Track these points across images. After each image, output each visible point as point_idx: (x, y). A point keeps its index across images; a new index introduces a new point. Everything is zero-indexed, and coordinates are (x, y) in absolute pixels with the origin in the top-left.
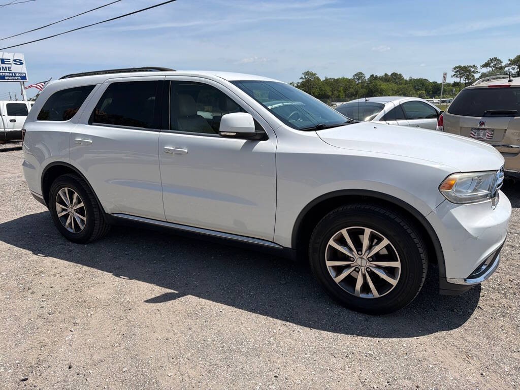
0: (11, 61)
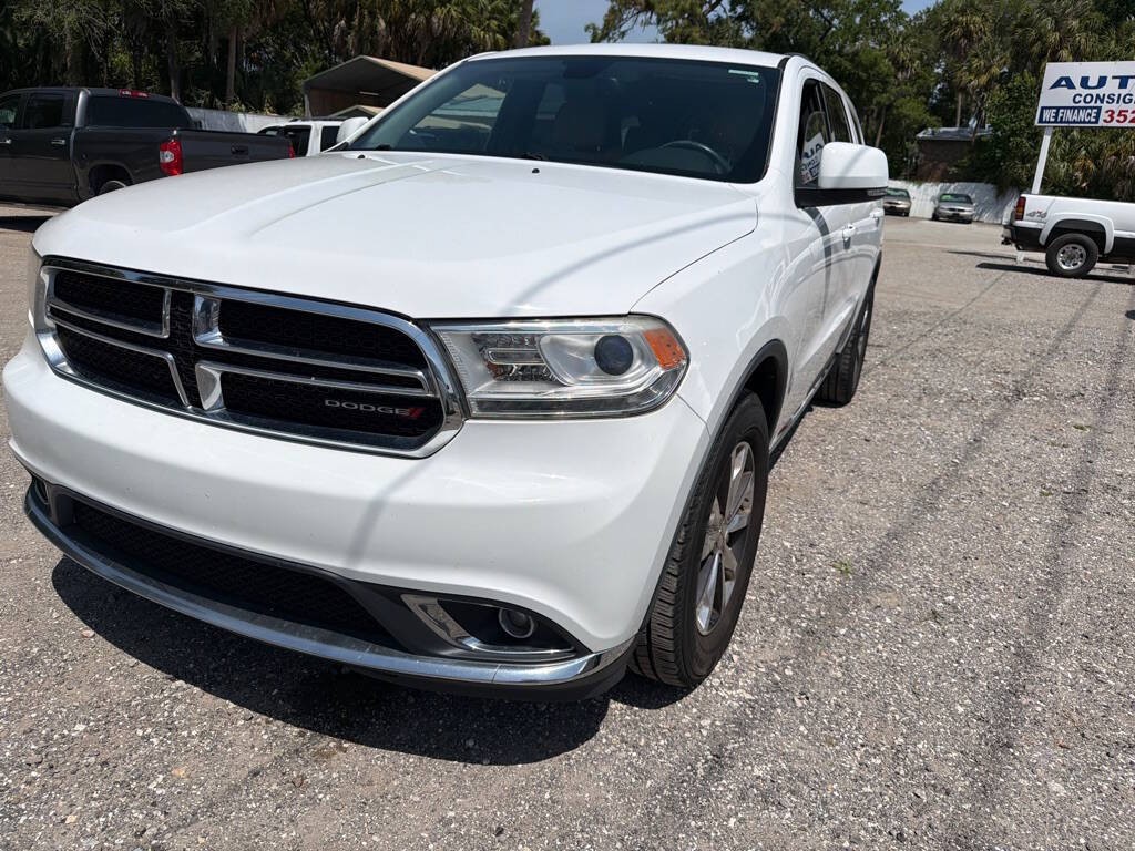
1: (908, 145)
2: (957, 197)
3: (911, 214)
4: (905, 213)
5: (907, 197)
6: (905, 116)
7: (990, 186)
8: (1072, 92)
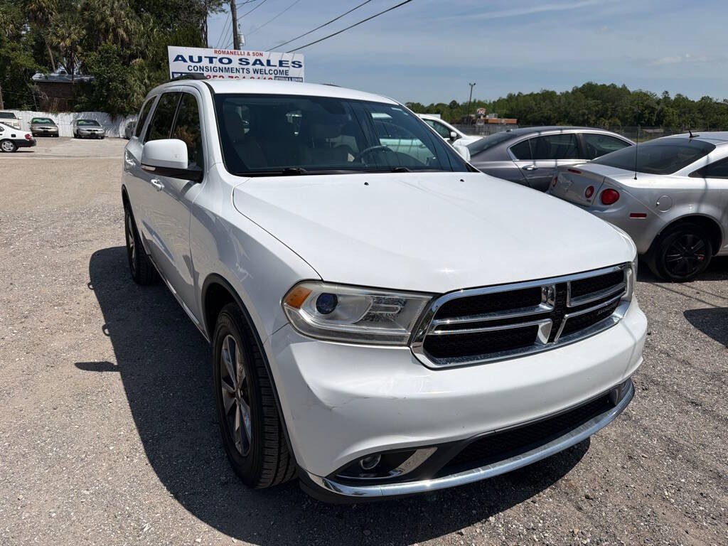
0: (290, 63)
1: (30, 85)
2: (88, 122)
3: (60, 134)
4: (56, 135)
5: (52, 122)
6: (21, 66)
7: (105, 114)
8: (187, 64)
